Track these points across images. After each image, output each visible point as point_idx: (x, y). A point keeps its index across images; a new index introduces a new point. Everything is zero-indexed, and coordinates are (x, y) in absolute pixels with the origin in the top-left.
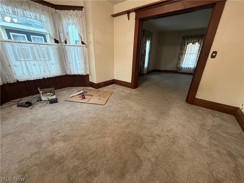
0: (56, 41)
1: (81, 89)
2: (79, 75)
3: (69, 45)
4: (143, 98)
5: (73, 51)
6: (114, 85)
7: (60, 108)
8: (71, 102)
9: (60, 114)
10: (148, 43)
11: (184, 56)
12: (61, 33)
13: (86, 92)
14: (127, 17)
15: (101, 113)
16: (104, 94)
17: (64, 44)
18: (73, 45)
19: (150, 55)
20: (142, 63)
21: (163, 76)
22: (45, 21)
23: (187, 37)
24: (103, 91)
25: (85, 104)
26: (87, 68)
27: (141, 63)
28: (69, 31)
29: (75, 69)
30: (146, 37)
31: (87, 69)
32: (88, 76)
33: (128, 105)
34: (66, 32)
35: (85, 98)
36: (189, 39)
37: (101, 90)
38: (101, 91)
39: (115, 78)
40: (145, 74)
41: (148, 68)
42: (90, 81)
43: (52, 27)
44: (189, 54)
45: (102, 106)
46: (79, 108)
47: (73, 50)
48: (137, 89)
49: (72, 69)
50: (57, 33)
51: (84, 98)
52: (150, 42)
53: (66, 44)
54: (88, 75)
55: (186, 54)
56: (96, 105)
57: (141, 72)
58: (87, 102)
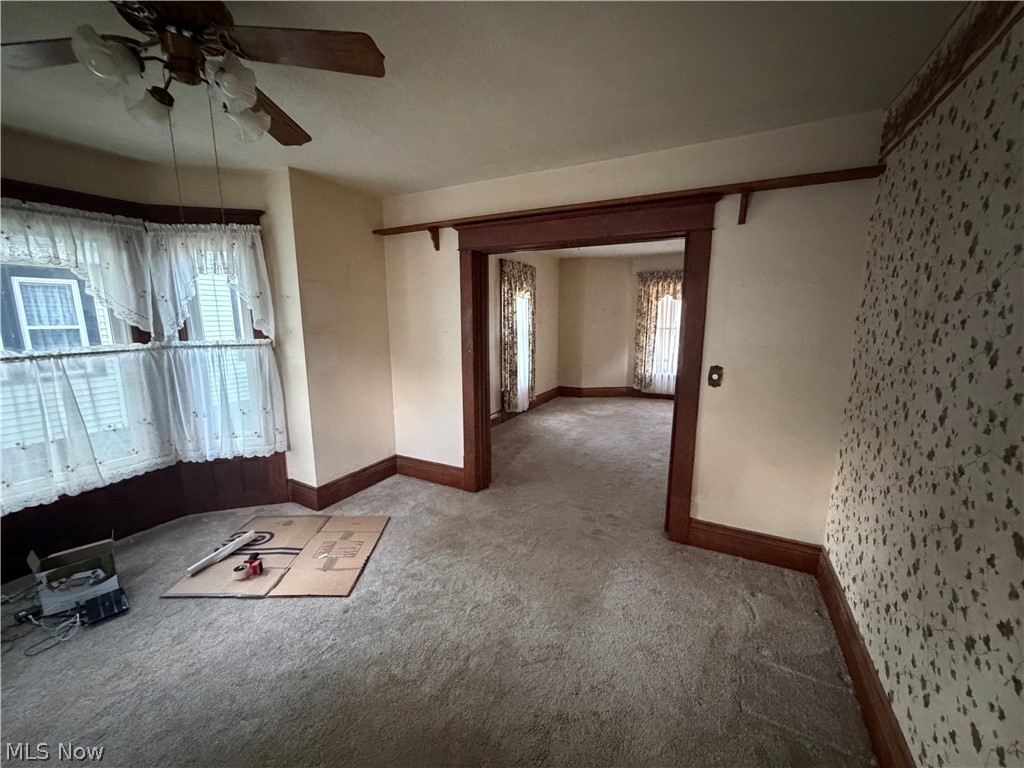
0: (140, 336)
1: (248, 516)
2: (240, 461)
3: (198, 343)
4: (510, 535)
5: (217, 368)
6: (396, 478)
7: (140, 643)
8: (192, 602)
9: (134, 684)
10: (522, 303)
11: (652, 336)
12: (163, 301)
13: (268, 536)
14: (431, 243)
15: (329, 642)
16: (350, 534)
17: (176, 342)
18: (215, 343)
19: (534, 341)
20: (507, 376)
21: (590, 415)
22: (94, 265)
23: (652, 274)
24: (347, 517)
25: (261, 601)
26: (274, 426)
27: (503, 373)
28: (200, 292)
29: (220, 435)
30: (510, 284)
31: (277, 432)
32: (279, 459)
33: (448, 580)
34: (187, 297)
35: (261, 569)
36: (658, 283)
37: (337, 513)
38: (337, 518)
39: (399, 452)
40: (524, 412)
41: (532, 389)
42: (290, 477)
43: (126, 284)
44: (668, 331)
45: (339, 605)
46: (230, 629)
47: (216, 364)
48: (488, 492)
49: (207, 437)
50: (145, 303)
51: (258, 571)
52: (527, 296)
53: (187, 340)
54: (283, 453)
55: (658, 331)
56: (314, 600)
57: (506, 406)
58: (271, 594)
